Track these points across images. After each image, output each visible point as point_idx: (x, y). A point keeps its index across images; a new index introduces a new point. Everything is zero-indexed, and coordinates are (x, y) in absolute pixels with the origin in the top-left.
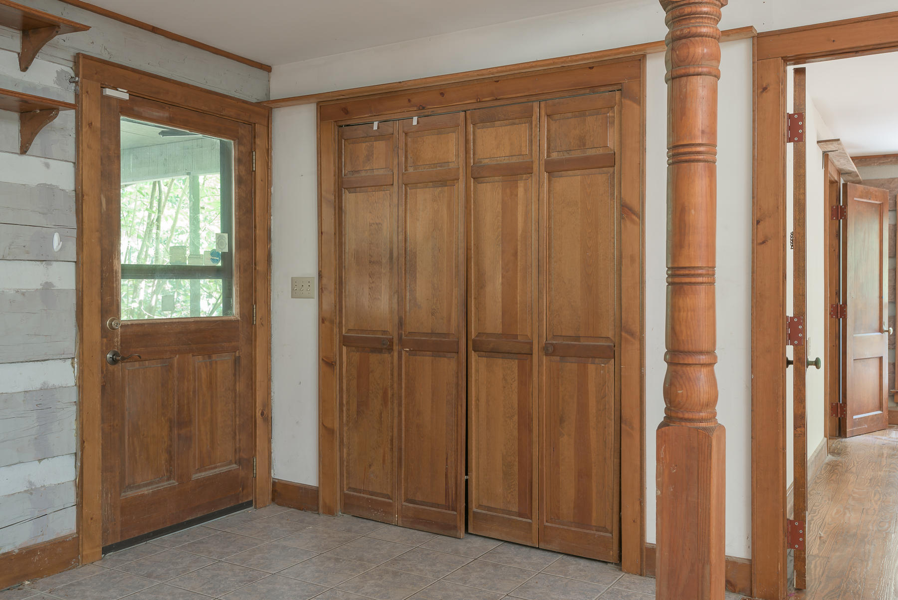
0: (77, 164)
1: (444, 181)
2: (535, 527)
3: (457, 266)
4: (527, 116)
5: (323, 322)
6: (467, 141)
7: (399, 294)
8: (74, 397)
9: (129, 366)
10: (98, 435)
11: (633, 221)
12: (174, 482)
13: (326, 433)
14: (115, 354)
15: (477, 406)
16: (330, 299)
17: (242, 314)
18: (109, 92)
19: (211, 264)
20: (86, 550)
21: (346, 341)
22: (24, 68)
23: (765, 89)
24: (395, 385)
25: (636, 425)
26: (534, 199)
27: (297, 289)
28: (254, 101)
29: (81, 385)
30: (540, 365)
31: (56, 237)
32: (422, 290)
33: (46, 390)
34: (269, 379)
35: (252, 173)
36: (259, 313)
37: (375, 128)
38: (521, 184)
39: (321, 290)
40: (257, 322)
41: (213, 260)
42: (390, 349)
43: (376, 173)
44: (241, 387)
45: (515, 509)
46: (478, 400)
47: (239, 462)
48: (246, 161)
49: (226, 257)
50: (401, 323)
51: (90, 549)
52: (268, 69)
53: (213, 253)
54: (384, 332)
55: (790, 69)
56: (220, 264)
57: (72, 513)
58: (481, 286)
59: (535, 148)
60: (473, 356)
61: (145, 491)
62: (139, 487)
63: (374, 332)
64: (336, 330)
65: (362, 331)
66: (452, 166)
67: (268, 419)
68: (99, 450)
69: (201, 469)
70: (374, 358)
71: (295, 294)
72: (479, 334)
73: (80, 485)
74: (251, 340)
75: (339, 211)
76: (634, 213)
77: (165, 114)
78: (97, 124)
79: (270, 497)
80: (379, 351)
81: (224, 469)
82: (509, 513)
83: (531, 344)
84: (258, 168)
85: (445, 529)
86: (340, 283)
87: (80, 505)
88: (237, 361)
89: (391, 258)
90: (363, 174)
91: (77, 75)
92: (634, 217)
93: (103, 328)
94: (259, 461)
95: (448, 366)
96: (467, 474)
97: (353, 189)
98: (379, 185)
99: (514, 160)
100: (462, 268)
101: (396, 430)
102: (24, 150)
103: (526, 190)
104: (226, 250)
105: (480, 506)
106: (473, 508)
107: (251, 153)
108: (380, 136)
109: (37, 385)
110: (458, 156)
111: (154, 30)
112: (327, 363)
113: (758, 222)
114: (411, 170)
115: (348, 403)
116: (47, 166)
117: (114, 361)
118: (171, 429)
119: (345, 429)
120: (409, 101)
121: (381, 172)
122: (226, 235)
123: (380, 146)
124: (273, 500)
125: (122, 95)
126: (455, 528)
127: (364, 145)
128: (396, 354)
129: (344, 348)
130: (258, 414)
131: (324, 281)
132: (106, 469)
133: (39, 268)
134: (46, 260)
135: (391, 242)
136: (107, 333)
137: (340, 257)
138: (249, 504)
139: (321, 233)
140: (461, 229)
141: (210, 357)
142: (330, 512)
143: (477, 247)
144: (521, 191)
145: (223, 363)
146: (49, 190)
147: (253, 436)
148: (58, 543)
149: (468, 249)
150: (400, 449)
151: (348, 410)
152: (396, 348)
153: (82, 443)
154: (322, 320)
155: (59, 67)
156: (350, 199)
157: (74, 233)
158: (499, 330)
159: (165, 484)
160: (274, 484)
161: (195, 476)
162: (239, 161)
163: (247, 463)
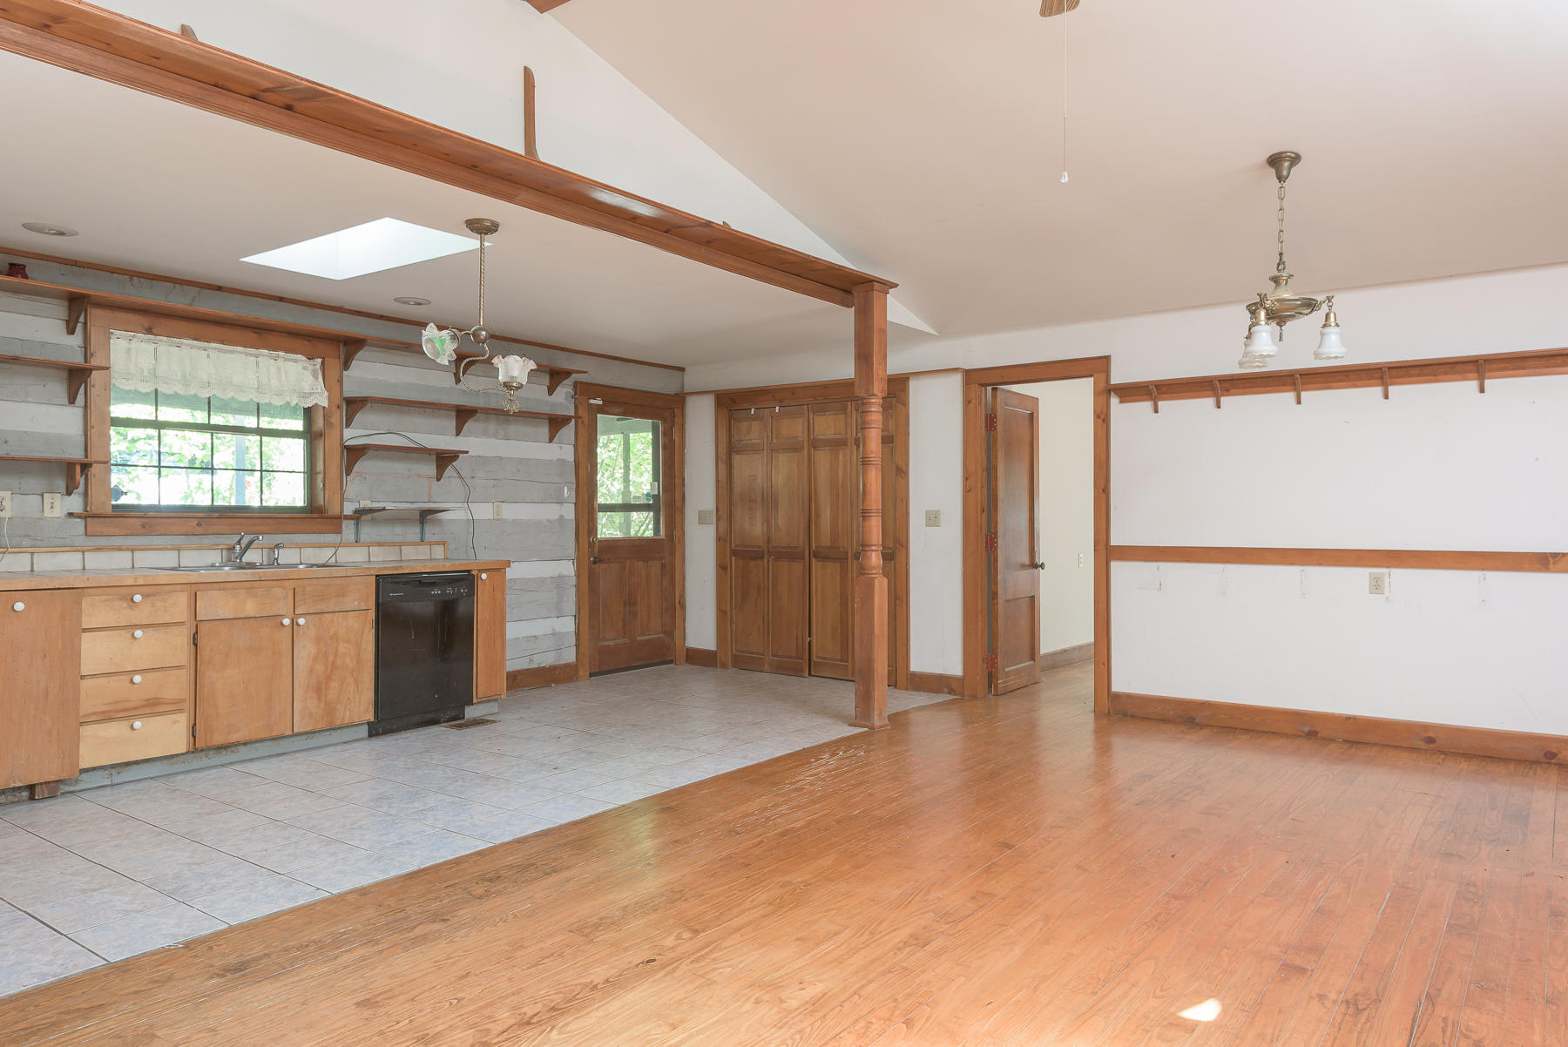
0: (576, 447)
1: (795, 448)
2: (850, 667)
3: (803, 503)
4: (844, 410)
5: (719, 540)
6: (809, 424)
7: (767, 521)
8: (574, 582)
9: (603, 566)
10: (587, 605)
11: (901, 477)
12: (627, 640)
13: (722, 614)
14: (595, 558)
15: (816, 593)
16: (724, 524)
17: (666, 535)
18: (592, 401)
19: (646, 502)
20: (581, 673)
21: (734, 553)
22: (550, 394)
23: (969, 402)
24: (766, 582)
25: (904, 598)
26: (849, 462)
27: (702, 518)
28: (672, 393)
29: (578, 575)
30: (852, 565)
31: (566, 489)
32: (782, 519)
33: (560, 577)
34: (684, 580)
35: (672, 441)
36: (677, 534)
37: (753, 413)
38: (841, 452)
39: (718, 519)
40: (676, 540)
41: (648, 499)
42: (762, 558)
43: (753, 441)
44: (665, 583)
45: (839, 657)
46: (816, 589)
47: (665, 633)
48: (668, 434)
49: (656, 497)
50: (769, 541)
51: (583, 672)
52: (682, 369)
53: (648, 495)
54: (759, 547)
55: (989, 388)
56: (651, 502)
57: (574, 650)
58: (818, 516)
59: (849, 430)
60: (814, 561)
61: (611, 643)
62: (608, 640)
63: (752, 546)
64: (728, 546)
65: (745, 546)
66: (800, 439)
67: (683, 606)
68: (587, 615)
69: (643, 634)
70: (752, 563)
71: (701, 522)
72: (816, 547)
73: (578, 634)
74: (672, 553)
75: (730, 466)
76: (903, 472)
77: (621, 410)
78: (586, 422)
79: (685, 658)
80: (755, 559)
81: (656, 636)
82: (835, 660)
83: (847, 552)
84: (676, 437)
85: (795, 671)
86: (730, 515)
87: (577, 646)
88: (663, 566)
89: (763, 498)
90: (745, 442)
91: (576, 394)
92: (903, 475)
93: (589, 542)
94: (677, 633)
95: (798, 567)
96: (810, 637)
97: (738, 452)
98: (755, 449)
99: (838, 437)
100: (807, 505)
101: (766, 610)
102: (551, 440)
103: (844, 456)
104: (656, 493)
105: (818, 657)
106: (814, 658)
107: (672, 428)
108: (755, 418)
109: (557, 575)
110: (803, 433)
111: (615, 358)
112: (722, 567)
113: (967, 479)
114: (775, 441)
115: (736, 593)
116: (561, 447)
117: (595, 562)
118: (624, 607)
119: (734, 611)
120: (773, 396)
121: (757, 441)
122: (656, 483)
123: (756, 425)
124: (687, 661)
125: (599, 402)
126: (802, 670)
127: (745, 423)
128: (766, 561)
129: (733, 558)
130: (677, 602)
131: (720, 513)
132: (591, 626)
133: (557, 507)
134: (560, 502)
135: (763, 489)
136: (591, 545)
137: (730, 496)
138: (671, 662)
139: (718, 481)
140: (806, 479)
141: (647, 563)
142: (724, 666)
143: (815, 489)
144: (841, 457)
145: (655, 566)
146: (562, 462)
147: (673, 617)
148: (567, 666)
149: (810, 492)
150: (768, 623)
151: (736, 599)
152: (766, 556)
153: (579, 608)
154: (719, 539)
155: (566, 390)
156: (737, 459)
157: (574, 486)
158: (829, 544)
159: (622, 641)
160: (687, 650)
161: (639, 638)
162: (664, 434)
163: (670, 633)
